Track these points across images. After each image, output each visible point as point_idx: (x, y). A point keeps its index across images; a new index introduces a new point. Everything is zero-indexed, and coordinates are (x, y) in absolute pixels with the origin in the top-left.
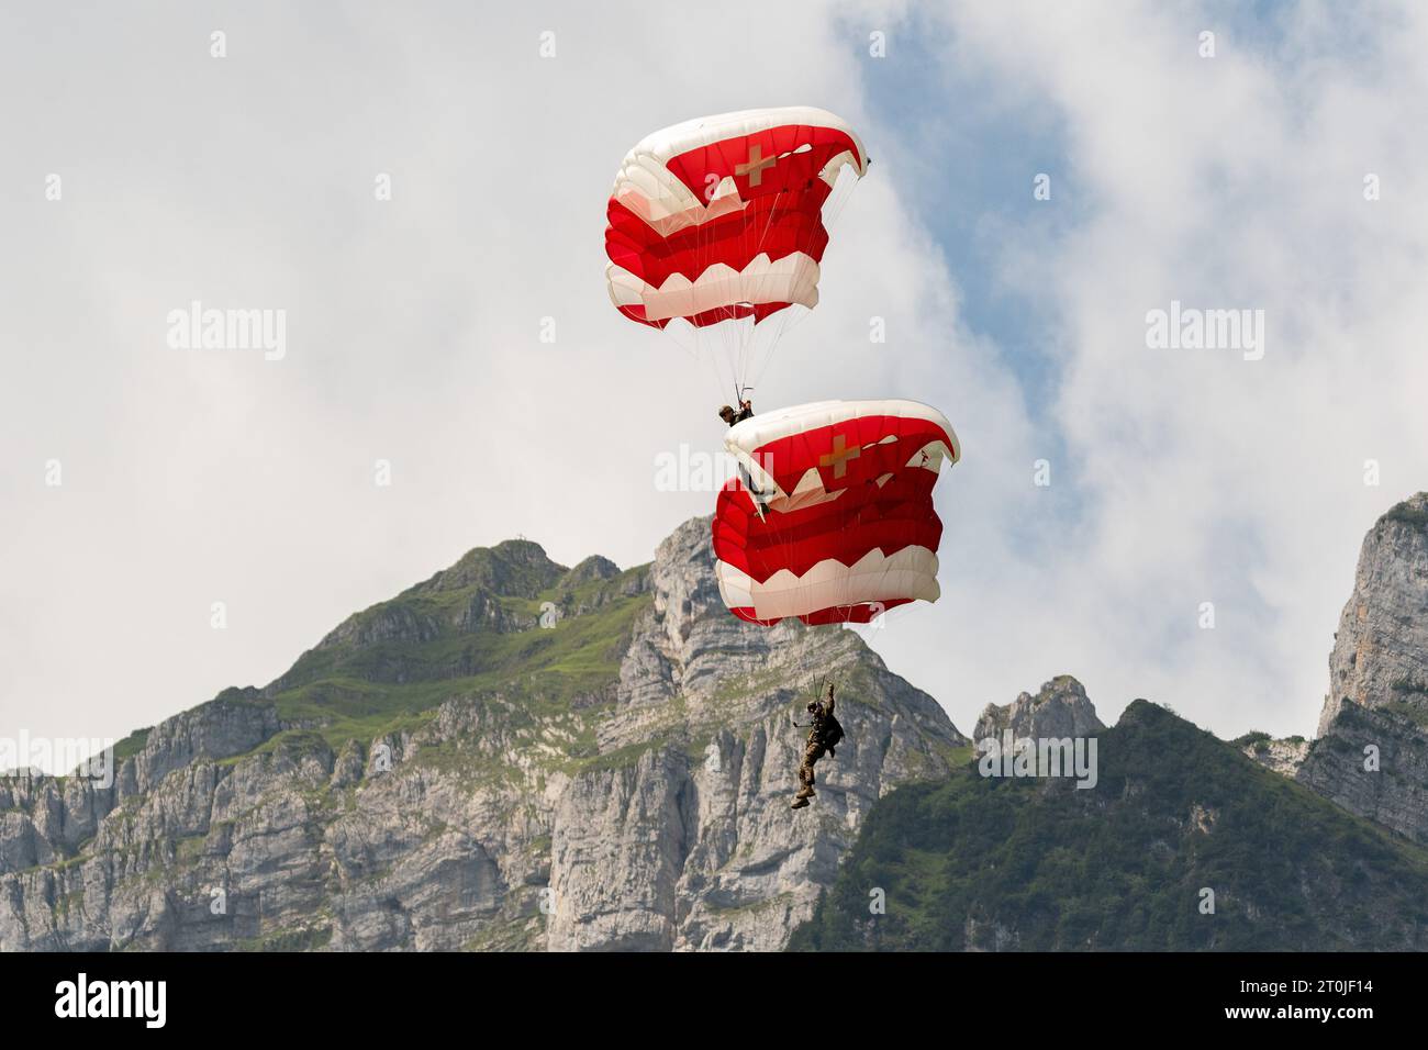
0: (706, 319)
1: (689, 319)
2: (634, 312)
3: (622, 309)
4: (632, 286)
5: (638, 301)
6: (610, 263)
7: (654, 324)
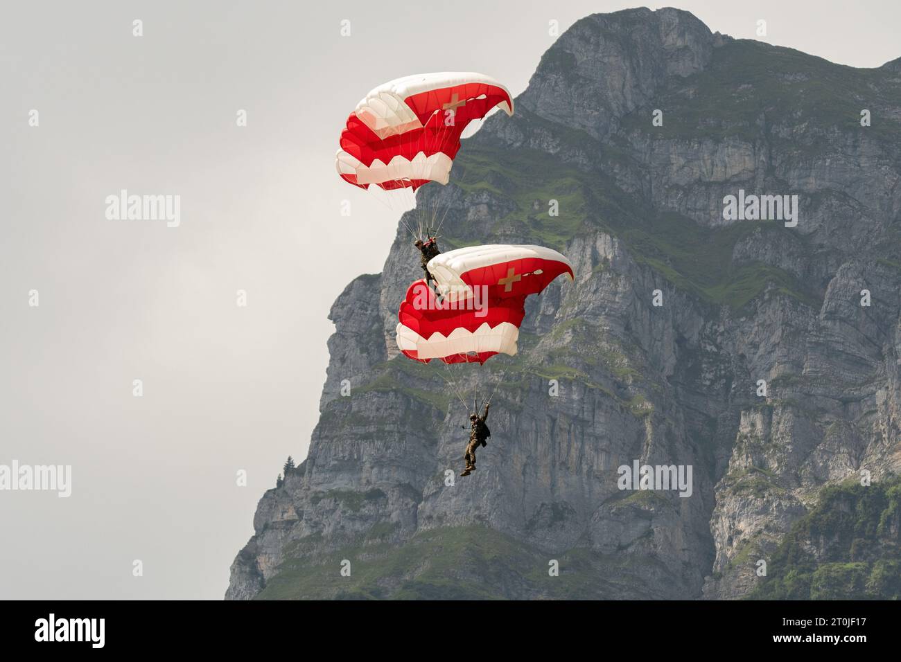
0: (389, 185)
1: (379, 185)
2: (349, 178)
3: (343, 176)
4: (352, 164)
5: (353, 172)
6: (341, 149)
7: (361, 186)
